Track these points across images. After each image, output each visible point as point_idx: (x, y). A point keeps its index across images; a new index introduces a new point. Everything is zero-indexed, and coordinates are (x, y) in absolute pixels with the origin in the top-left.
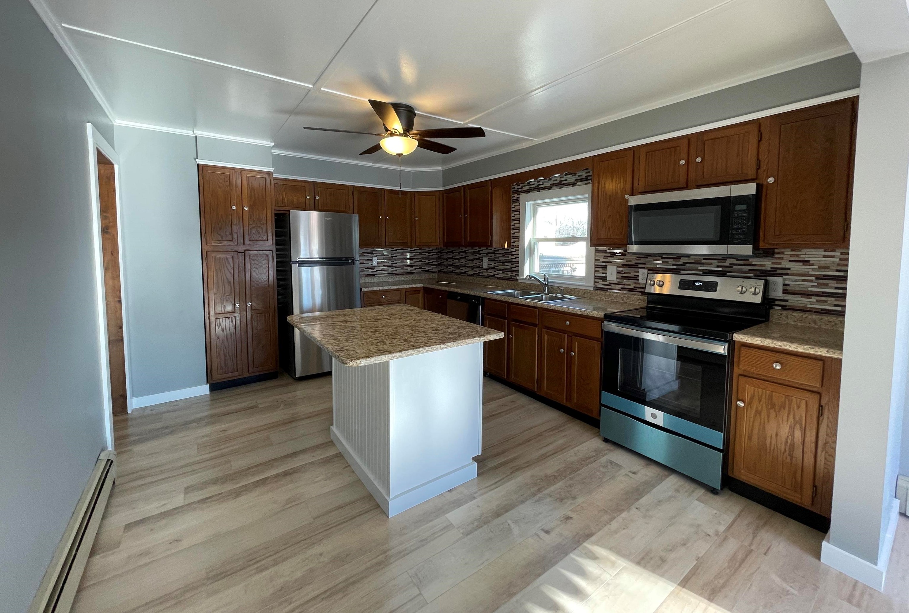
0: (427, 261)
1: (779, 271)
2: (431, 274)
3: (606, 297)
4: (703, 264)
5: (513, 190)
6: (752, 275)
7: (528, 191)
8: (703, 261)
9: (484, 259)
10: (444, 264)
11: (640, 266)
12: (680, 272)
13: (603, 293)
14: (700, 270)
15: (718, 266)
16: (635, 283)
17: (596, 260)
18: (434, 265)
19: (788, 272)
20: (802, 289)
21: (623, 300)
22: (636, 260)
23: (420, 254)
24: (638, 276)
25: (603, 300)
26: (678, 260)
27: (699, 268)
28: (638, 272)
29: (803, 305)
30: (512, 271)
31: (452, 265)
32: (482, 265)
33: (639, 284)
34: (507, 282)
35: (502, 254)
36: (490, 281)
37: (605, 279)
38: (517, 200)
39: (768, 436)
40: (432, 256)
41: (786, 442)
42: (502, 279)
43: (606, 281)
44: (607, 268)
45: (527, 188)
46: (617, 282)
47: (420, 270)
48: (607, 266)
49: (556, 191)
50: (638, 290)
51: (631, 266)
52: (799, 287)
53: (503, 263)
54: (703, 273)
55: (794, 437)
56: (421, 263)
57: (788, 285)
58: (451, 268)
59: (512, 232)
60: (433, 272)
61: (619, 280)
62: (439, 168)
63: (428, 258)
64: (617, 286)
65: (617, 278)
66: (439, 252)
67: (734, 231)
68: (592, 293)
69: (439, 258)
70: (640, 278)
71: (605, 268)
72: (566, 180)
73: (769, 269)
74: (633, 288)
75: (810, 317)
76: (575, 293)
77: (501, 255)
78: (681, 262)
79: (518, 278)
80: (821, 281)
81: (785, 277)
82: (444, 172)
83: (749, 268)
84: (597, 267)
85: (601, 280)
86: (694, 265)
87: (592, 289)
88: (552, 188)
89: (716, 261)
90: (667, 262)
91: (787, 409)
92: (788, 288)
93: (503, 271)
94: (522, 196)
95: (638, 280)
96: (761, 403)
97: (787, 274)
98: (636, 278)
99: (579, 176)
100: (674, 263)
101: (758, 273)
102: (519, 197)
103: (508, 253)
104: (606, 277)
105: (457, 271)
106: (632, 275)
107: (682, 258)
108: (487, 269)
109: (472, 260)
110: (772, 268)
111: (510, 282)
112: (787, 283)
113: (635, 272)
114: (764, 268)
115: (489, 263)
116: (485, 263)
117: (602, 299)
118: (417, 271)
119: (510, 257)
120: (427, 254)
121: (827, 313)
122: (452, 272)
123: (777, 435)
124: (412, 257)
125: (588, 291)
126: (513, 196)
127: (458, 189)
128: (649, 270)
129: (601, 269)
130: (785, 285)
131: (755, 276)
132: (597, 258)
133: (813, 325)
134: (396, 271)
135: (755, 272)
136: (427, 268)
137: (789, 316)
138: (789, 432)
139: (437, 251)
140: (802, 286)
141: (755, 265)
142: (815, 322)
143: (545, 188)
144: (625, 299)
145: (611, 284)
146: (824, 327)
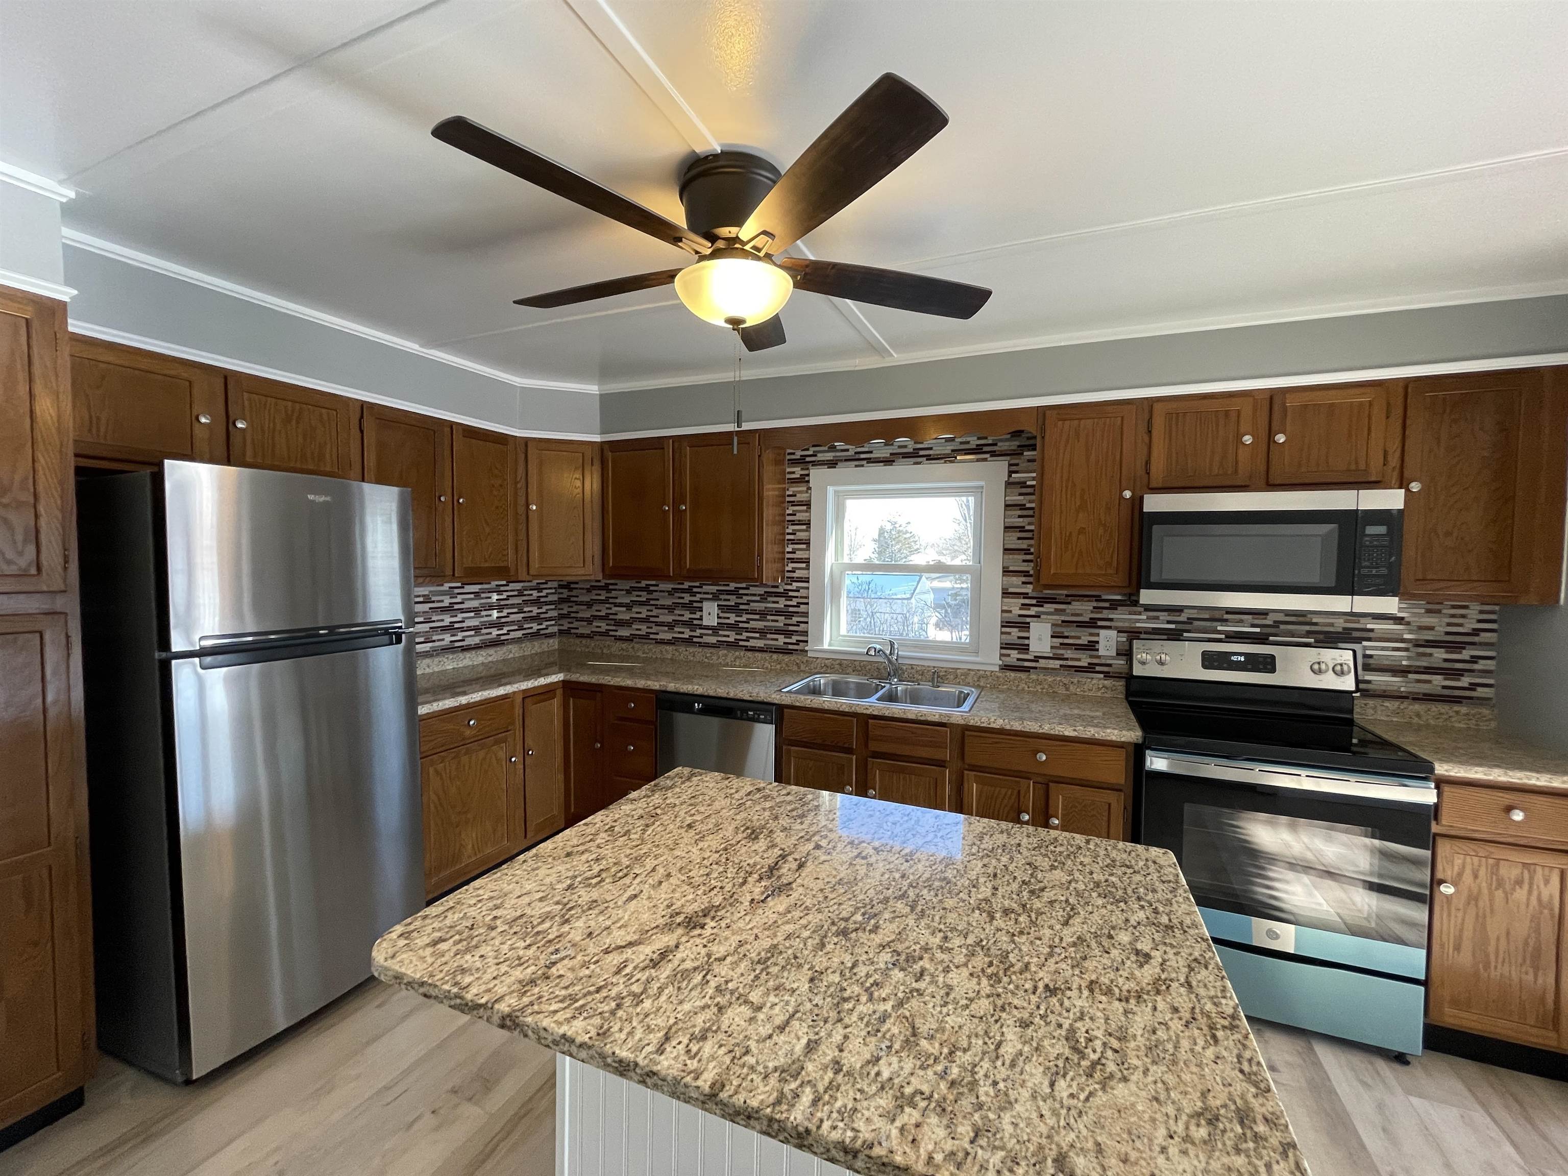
0: (535, 611)
1: (1356, 634)
2: (546, 641)
3: (1031, 685)
4: (1226, 620)
5: (788, 457)
6: (1312, 640)
7: (832, 464)
8: (1226, 616)
9: (706, 605)
10: (579, 615)
11: (1100, 623)
12: (1182, 635)
13: (1023, 675)
14: (1220, 632)
15: (1253, 626)
16: (1091, 657)
17: (1003, 611)
18: (550, 619)
19: (1371, 635)
20: (1393, 663)
21: (1067, 689)
22: (1092, 612)
23: (520, 594)
24: (1098, 642)
25: (1023, 689)
26: (1178, 614)
27: (1219, 628)
28: (1098, 635)
29: (1395, 688)
30: (788, 634)
31: (605, 618)
32: (701, 619)
33: (1099, 657)
34: (775, 656)
35: (759, 595)
36: (726, 655)
37: (1025, 648)
38: (804, 480)
39: (1493, 937)
40: (546, 596)
41: (1526, 943)
42: (761, 650)
43: (1027, 653)
44: (1029, 627)
45: (829, 456)
46: (1051, 655)
47: (519, 634)
48: (1029, 623)
49: (902, 468)
50: (1098, 668)
51: (1081, 625)
52: (1387, 659)
53: (763, 615)
54: (1226, 637)
55: (1540, 934)
56: (522, 615)
57: (1371, 656)
58: (604, 626)
59: (789, 549)
60: (548, 636)
61: (1055, 651)
62: (593, 389)
63: (537, 602)
64: (1051, 661)
65: (1052, 647)
66: (561, 587)
67: (1365, 571)
68: (997, 677)
69: (562, 601)
70: (1101, 647)
71: (1025, 627)
72: (931, 449)
73: (1340, 630)
74: (1086, 665)
75: (1411, 707)
76: (956, 677)
77: (758, 598)
78: (1183, 617)
79: (806, 648)
80: (1421, 650)
81: (1365, 643)
82: (605, 399)
83: (1308, 628)
84: (1006, 624)
85: (1016, 652)
86: (1208, 624)
87: (997, 669)
88: (894, 461)
89: (1250, 617)
90: (1157, 618)
91: (1526, 887)
92: (1371, 661)
93: (763, 633)
94: (817, 475)
95: (1097, 650)
96: (1478, 881)
97: (1369, 639)
98: (1092, 646)
99: (961, 443)
100: (1170, 618)
101: (1321, 637)
102: (808, 475)
103: (778, 595)
104: (1028, 645)
105: (624, 632)
106: (1084, 640)
107: (1186, 611)
108: (715, 630)
109: (670, 609)
110: (1344, 629)
111: (786, 658)
112: (1368, 652)
113: (1091, 635)
114: (1331, 629)
115: (721, 615)
116: (710, 614)
117: (1020, 688)
118: (513, 635)
119: (782, 603)
120: (535, 594)
121: (1435, 700)
122: (606, 634)
123: (1508, 933)
124: (502, 603)
125: (988, 674)
126: (788, 470)
127: (659, 442)
128: (1119, 632)
129: (1016, 630)
130: (1365, 656)
131: (1316, 641)
132: (1005, 608)
133: (1416, 720)
134: (463, 640)
135: (1318, 636)
136: (535, 627)
137: (1379, 708)
138: (1530, 927)
139: (555, 584)
140: (1392, 658)
141: (1316, 624)
142: (1418, 715)
143: (877, 461)
144: (1072, 688)
145: (1037, 659)
146: (1432, 722)
